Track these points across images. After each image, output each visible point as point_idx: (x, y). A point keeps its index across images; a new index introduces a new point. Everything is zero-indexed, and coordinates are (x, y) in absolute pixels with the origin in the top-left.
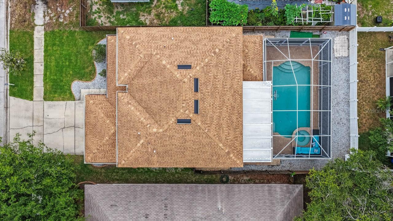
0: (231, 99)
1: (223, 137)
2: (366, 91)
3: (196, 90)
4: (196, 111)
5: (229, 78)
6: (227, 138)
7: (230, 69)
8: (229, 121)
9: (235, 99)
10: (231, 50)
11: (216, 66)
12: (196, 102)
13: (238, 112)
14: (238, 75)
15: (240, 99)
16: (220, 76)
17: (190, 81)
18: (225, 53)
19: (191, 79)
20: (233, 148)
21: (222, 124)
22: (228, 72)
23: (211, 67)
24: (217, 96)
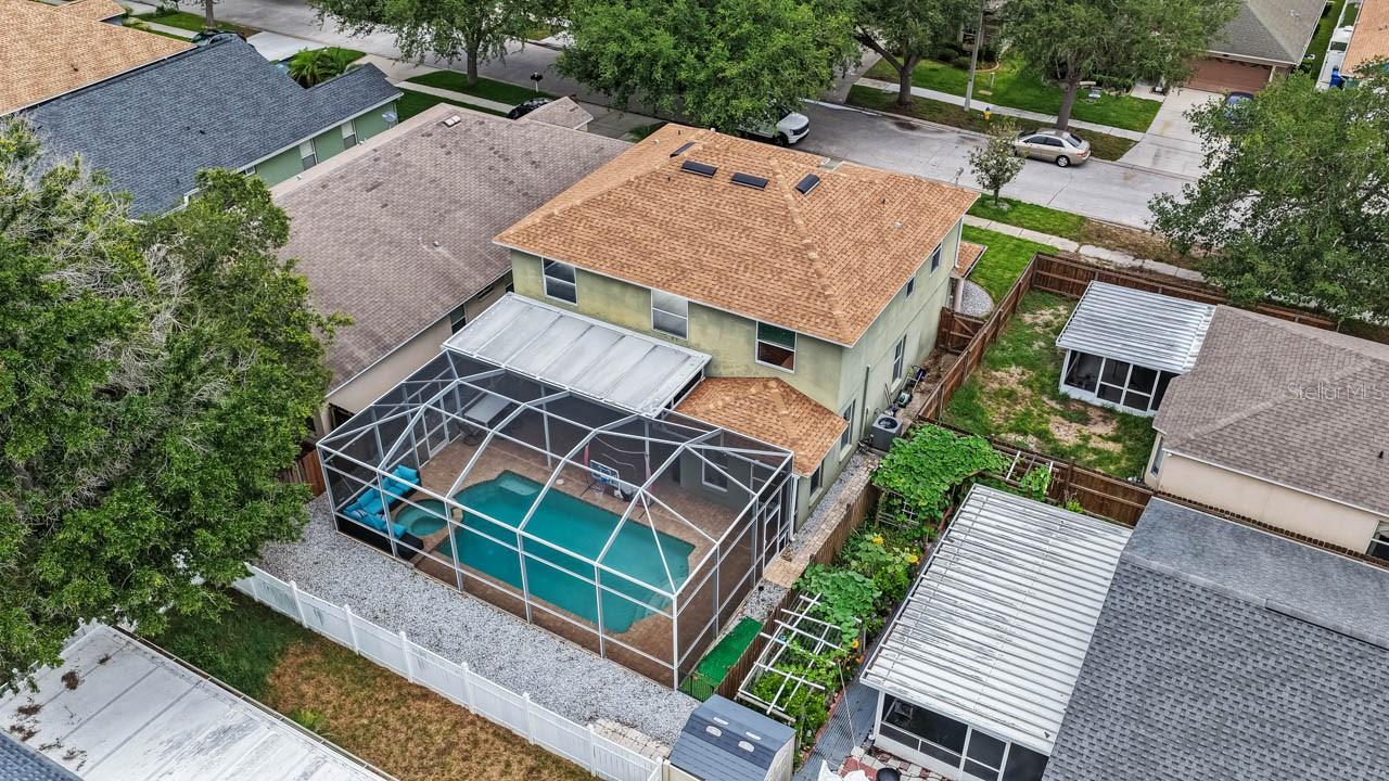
0: (670, 256)
1: (591, 213)
2: (396, 750)
3: (739, 179)
4: (689, 167)
5: (727, 264)
6: (584, 221)
7: (748, 275)
8: (621, 235)
9: (665, 269)
10: (799, 293)
11: (774, 242)
12: (710, 172)
13: (629, 266)
14: (722, 293)
15: (659, 279)
16: (743, 244)
17: (767, 171)
18: (799, 272)
19: (771, 175)
20: (553, 228)
21: (625, 216)
22: (742, 269)
23: (778, 228)
24: (696, 223)
